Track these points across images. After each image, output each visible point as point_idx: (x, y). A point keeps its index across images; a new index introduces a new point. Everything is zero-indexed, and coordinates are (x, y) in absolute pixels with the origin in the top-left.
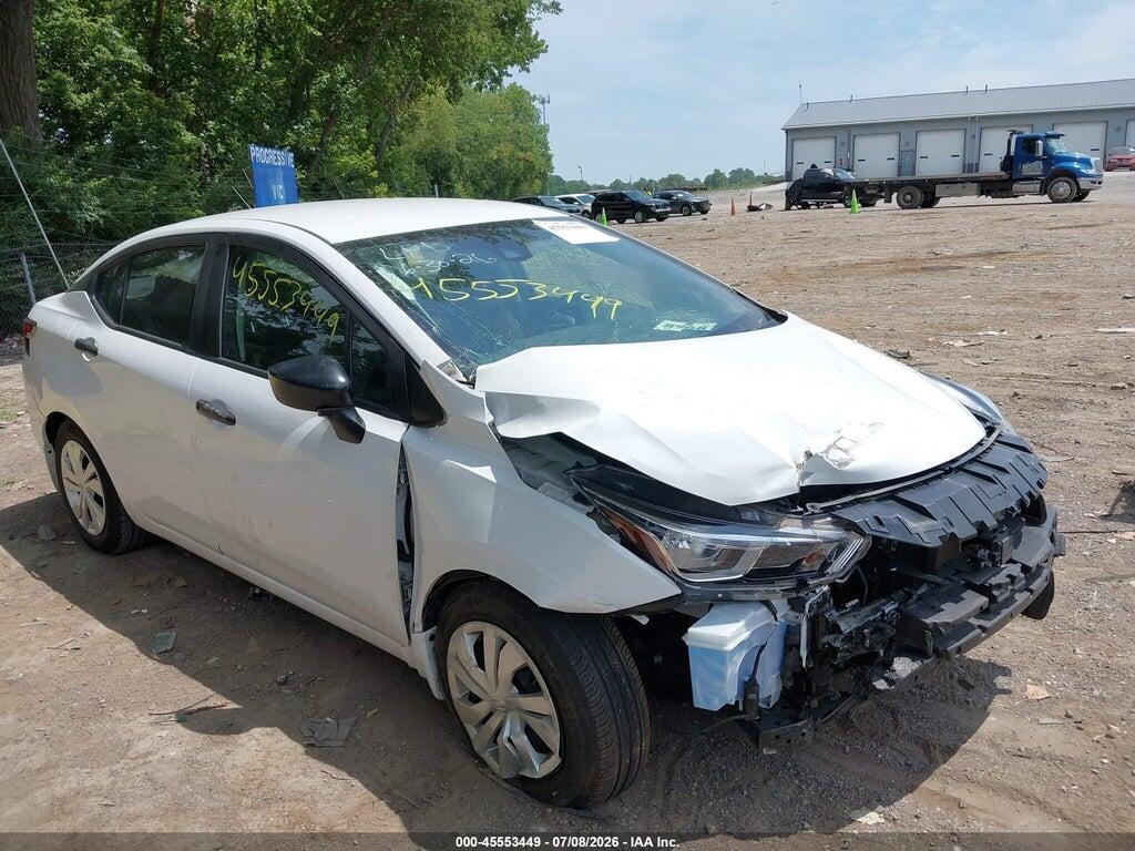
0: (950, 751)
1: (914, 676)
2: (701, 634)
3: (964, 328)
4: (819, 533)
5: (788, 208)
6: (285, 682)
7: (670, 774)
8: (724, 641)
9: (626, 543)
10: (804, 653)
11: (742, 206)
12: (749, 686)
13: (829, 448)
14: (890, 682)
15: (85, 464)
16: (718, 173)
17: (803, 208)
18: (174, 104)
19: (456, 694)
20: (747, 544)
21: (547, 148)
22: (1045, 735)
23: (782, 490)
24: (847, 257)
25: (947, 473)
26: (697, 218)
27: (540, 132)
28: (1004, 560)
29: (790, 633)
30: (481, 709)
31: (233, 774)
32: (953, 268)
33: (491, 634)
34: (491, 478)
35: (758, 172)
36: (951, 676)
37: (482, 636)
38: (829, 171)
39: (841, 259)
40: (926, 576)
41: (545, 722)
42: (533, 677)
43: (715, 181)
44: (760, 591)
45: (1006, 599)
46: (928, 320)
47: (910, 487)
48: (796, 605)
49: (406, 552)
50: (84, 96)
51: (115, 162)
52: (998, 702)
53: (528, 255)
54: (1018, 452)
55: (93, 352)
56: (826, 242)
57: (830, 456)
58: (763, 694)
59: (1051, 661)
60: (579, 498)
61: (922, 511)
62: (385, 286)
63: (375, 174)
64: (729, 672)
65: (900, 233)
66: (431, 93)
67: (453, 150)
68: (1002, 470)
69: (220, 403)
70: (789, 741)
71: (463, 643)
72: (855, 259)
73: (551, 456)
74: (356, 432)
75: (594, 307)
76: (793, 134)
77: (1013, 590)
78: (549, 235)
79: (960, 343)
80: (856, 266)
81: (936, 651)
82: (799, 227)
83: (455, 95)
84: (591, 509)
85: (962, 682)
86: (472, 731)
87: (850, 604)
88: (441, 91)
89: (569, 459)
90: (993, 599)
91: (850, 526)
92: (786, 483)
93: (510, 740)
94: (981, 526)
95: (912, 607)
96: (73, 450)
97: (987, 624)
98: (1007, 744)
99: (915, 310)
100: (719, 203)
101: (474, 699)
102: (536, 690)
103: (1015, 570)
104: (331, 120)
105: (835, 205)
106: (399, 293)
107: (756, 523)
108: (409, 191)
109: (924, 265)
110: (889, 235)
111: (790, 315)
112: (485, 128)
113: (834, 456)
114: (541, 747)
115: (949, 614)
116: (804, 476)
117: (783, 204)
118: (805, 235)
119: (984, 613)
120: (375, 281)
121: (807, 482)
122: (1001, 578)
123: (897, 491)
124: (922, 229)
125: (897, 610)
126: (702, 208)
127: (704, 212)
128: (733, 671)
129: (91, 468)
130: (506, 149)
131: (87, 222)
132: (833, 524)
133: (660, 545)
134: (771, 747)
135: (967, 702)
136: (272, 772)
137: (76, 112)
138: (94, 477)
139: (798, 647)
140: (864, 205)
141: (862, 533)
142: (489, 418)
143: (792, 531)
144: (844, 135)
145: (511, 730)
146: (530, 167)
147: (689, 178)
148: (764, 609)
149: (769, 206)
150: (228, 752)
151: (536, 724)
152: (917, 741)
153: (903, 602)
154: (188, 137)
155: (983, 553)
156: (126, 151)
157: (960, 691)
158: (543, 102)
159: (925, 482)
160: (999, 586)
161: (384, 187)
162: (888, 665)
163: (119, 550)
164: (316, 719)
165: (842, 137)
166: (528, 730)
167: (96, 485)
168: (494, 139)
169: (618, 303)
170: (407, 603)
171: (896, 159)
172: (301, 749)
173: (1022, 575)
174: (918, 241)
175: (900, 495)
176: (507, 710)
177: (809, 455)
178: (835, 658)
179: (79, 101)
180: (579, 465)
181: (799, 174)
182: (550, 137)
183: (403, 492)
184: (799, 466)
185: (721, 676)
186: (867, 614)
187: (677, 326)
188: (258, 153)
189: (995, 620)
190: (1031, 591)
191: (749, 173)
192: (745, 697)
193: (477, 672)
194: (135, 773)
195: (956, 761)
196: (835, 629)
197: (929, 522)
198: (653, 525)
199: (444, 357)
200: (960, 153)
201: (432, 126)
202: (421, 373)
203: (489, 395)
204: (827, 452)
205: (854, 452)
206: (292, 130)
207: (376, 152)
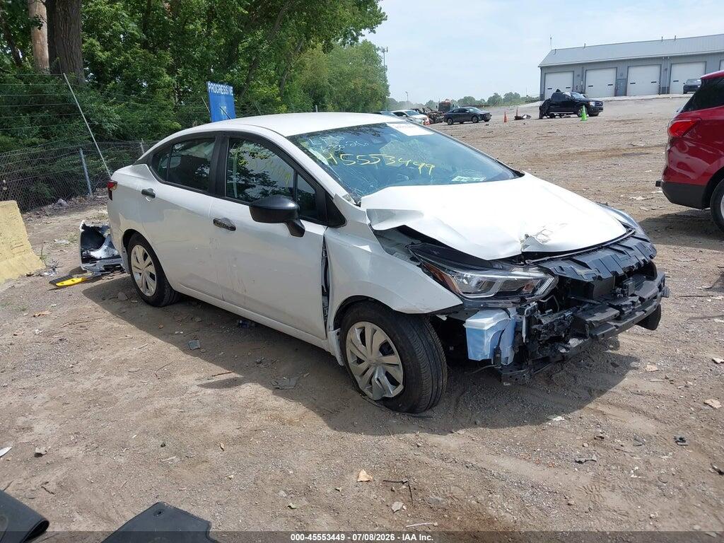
0: (602, 392)
1: (579, 347)
2: (472, 322)
3: (644, 190)
4: (531, 274)
5: (541, 118)
6: (260, 362)
7: (457, 401)
8: (483, 325)
9: (435, 278)
10: (524, 335)
11: (511, 117)
12: (496, 351)
13: (538, 234)
14: (567, 349)
15: (145, 257)
16: (496, 96)
17: (551, 117)
18: (160, 57)
19: (351, 360)
20: (496, 279)
21: (386, 81)
22: (655, 386)
23: (513, 253)
24: (576, 148)
25: (599, 249)
26: (482, 124)
27: (381, 70)
28: (629, 294)
29: (517, 326)
30: (363, 366)
31: (241, 400)
32: (644, 154)
33: (369, 327)
34: (369, 250)
35: (522, 95)
36: (608, 362)
37: (364, 330)
38: (568, 94)
39: (572, 149)
40: (588, 301)
41: (396, 368)
42: (390, 347)
43: (494, 101)
44: (502, 303)
45: (630, 313)
46: (623, 185)
47: (579, 254)
48: (520, 311)
49: (326, 292)
50: (106, 53)
51: (125, 92)
52: (631, 373)
53: (385, 142)
54: (641, 241)
55: (153, 196)
56: (564, 138)
57: (538, 238)
58: (504, 356)
59: (662, 355)
60: (413, 259)
61: (584, 265)
62: (313, 158)
63: (279, 99)
64: (485, 341)
65: (613, 133)
66: (313, 47)
67: (326, 83)
68: (631, 248)
69: (226, 219)
70: (516, 379)
71: (355, 333)
72: (580, 149)
73: (398, 241)
74: (300, 232)
75: (420, 168)
76: (546, 70)
77: (633, 309)
78: (395, 132)
79: (640, 198)
80: (581, 153)
81: (591, 335)
82: (547, 129)
83: (328, 48)
84: (419, 264)
85: (613, 364)
86: (358, 379)
87: (548, 311)
88: (320, 45)
89: (407, 241)
90: (622, 312)
91: (548, 272)
92: (515, 250)
93: (378, 379)
94: (615, 273)
95: (579, 314)
96: (139, 250)
97: (619, 325)
98: (632, 390)
99: (615, 179)
100: (496, 115)
101: (360, 361)
102: (392, 353)
103: (635, 299)
104: (253, 65)
105: (571, 116)
106: (320, 161)
107: (501, 269)
108: (301, 109)
109: (625, 152)
110: (605, 134)
111: (526, 173)
112: (346, 68)
113: (540, 238)
114: (394, 382)
115: (598, 317)
116: (525, 246)
117: (538, 115)
118: (551, 135)
119: (617, 319)
120: (308, 155)
121: (526, 250)
122: (628, 302)
123: (572, 256)
124: (626, 130)
125: (572, 315)
126: (485, 118)
127: (487, 121)
128: (488, 340)
129: (149, 259)
130: (359, 82)
131: (113, 131)
132: (538, 270)
133: (453, 280)
134: (508, 382)
135: (614, 372)
136: (260, 399)
137: (101, 63)
138: (150, 264)
139: (521, 332)
140: (590, 115)
141: (553, 275)
142: (368, 222)
143: (518, 273)
144: (580, 69)
145: (379, 375)
146: (375, 93)
147: (477, 99)
148: (505, 312)
149: (528, 117)
150: (237, 391)
151: (391, 370)
152: (585, 388)
153: (575, 312)
154: (167, 78)
155: (619, 290)
156: (131, 87)
157: (611, 368)
158: (383, 51)
159: (588, 252)
160: (626, 306)
161: (284, 107)
162: (567, 342)
163: (163, 303)
164: (278, 378)
165: (578, 71)
166: (387, 374)
167: (152, 269)
168: (351, 75)
169: (433, 166)
170: (326, 317)
171: (614, 85)
172: (271, 391)
173: (639, 302)
174: (622, 137)
175: (574, 258)
176: (376, 365)
177: (527, 236)
178: (539, 337)
179: (103, 56)
180: (413, 243)
181: (548, 96)
182: (388, 74)
183: (324, 261)
184: (522, 241)
185: (482, 343)
186: (556, 316)
187: (465, 179)
188: (211, 86)
189: (624, 323)
190: (645, 312)
191: (517, 96)
192: (494, 356)
193: (361, 347)
194: (192, 400)
195: (605, 396)
196: (540, 322)
197: (587, 270)
198: (450, 270)
199: (345, 193)
200: (658, 80)
201: (314, 68)
202: (334, 201)
203: (368, 211)
204: (537, 235)
205: (551, 237)
206: (230, 72)
207: (279, 85)
